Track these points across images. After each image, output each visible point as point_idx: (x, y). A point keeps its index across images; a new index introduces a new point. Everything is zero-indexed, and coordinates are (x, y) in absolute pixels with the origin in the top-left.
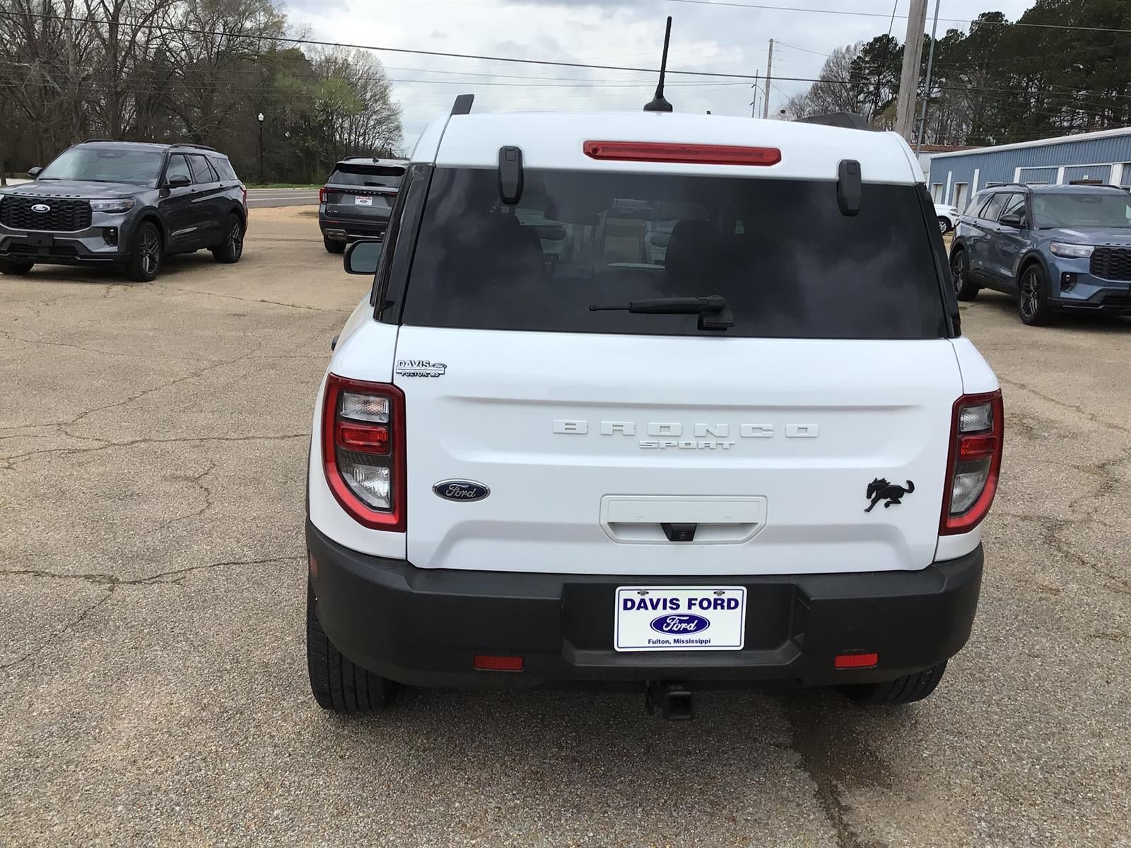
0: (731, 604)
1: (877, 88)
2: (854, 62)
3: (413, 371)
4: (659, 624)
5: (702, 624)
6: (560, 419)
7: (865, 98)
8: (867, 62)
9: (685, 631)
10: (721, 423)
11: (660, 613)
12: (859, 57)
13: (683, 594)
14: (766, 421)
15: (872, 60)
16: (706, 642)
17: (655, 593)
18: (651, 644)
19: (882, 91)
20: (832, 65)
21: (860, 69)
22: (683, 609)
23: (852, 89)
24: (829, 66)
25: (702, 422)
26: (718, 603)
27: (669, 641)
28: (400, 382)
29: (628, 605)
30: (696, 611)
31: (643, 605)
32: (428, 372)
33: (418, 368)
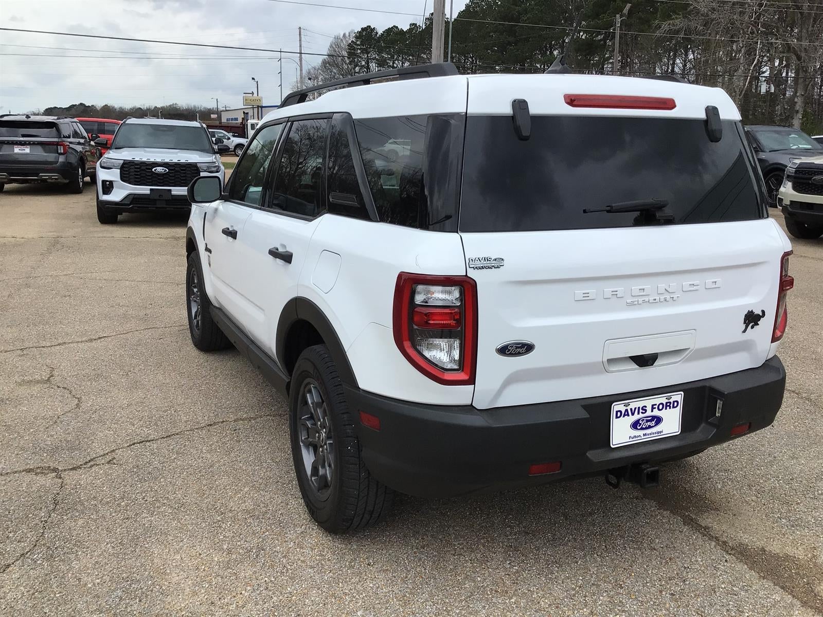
0: (674, 405)
1: (368, 63)
2: (349, 45)
3: (482, 265)
4: (635, 425)
5: (658, 420)
6: (579, 290)
7: (360, 70)
8: (358, 45)
9: (650, 427)
10: (673, 283)
11: (636, 417)
12: (352, 41)
13: (648, 402)
14: (696, 279)
15: (362, 44)
16: (661, 432)
17: (635, 404)
18: (631, 440)
19: (371, 65)
20: (334, 46)
21: (354, 49)
22: (649, 413)
23: (350, 63)
24: (333, 47)
25: (662, 284)
26: (668, 405)
27: (641, 435)
28: (472, 274)
29: (619, 414)
30: (656, 413)
31: (626, 414)
32: (493, 265)
33: (485, 262)
